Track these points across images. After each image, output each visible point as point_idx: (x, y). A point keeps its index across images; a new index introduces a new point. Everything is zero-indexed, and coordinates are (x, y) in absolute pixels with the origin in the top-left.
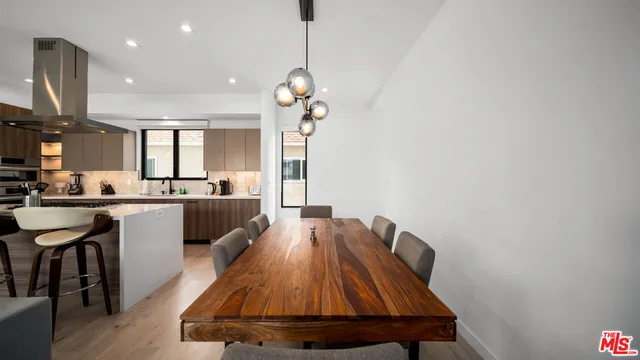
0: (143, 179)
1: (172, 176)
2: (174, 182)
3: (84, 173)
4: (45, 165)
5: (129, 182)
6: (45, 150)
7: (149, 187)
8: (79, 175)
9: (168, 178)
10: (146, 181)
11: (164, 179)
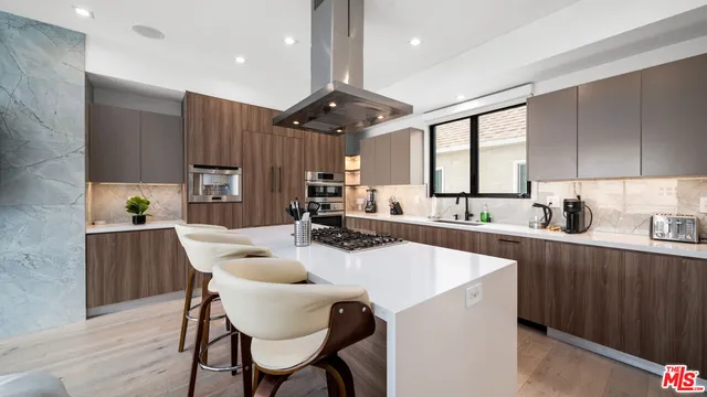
0: (431, 196)
1: (468, 191)
2: (472, 200)
3: (377, 188)
4: (349, 180)
5: (417, 200)
6: (348, 161)
7: (439, 207)
8: (373, 191)
9: (463, 195)
10: (435, 198)
11: (458, 196)
